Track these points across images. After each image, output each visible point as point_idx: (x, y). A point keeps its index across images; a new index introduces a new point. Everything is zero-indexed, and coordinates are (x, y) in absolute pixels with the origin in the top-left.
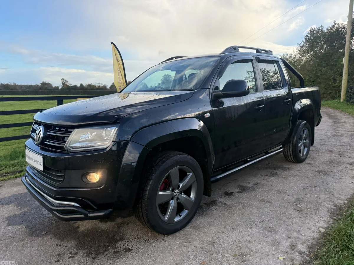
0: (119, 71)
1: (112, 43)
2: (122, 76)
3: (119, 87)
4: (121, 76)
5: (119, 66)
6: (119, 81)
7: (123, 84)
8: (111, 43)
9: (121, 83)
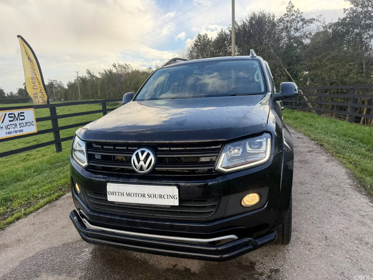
0: (34, 74)
1: (19, 36)
2: (38, 80)
3: (34, 94)
4: (36, 80)
5: (32, 67)
6: (34, 86)
7: (41, 90)
8: (17, 37)
9: (37, 89)
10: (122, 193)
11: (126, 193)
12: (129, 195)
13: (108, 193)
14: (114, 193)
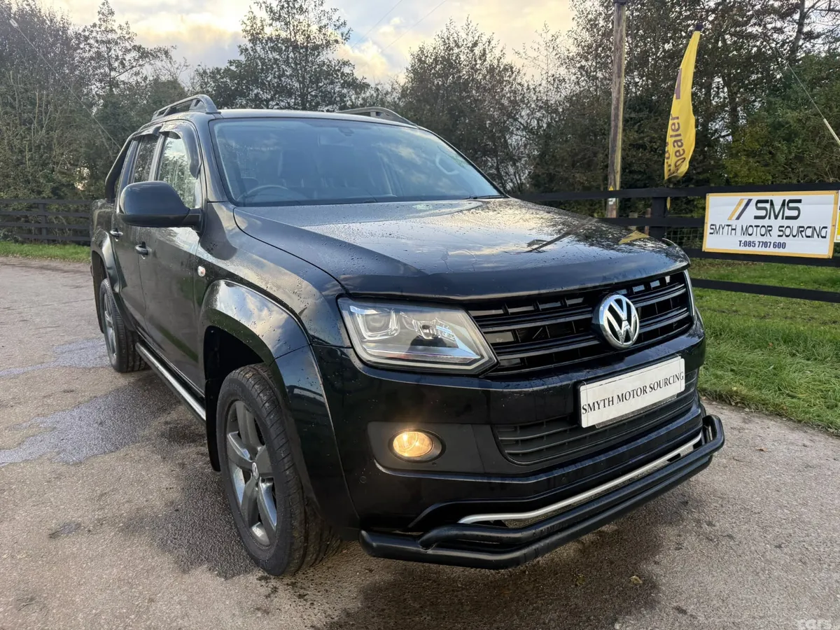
10: (611, 399)
11: (618, 396)
12: (622, 398)
13: (583, 411)
14: (596, 404)
